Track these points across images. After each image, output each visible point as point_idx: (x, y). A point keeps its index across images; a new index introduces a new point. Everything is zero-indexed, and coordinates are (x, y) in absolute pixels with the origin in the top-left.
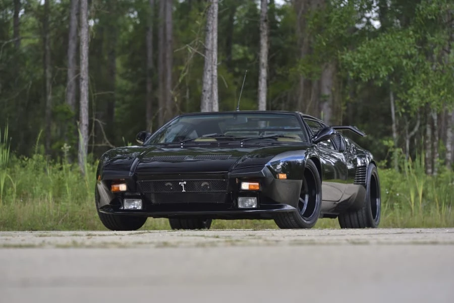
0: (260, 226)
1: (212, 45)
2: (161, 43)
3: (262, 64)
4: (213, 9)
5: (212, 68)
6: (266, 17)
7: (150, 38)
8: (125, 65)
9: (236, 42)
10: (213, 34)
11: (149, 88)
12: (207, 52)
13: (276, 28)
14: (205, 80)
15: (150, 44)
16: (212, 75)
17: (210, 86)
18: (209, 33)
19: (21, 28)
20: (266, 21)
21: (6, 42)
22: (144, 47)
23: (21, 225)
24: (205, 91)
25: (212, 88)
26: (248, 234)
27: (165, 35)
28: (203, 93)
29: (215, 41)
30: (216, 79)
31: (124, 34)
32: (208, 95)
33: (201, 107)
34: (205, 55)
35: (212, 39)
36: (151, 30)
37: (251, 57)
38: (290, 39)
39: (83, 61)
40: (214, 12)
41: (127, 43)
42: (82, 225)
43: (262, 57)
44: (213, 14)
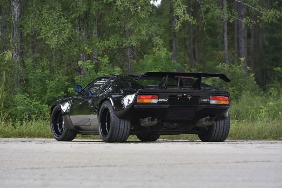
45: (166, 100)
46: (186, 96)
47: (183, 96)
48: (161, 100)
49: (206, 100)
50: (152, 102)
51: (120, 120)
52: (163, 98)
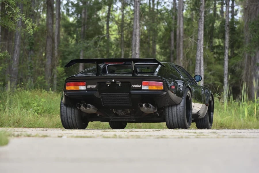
0: (223, 127)
1: (201, 37)
2: (178, 37)
3: (226, 47)
4: (202, 19)
5: (201, 48)
6: (228, 24)
7: (172, 35)
8: (161, 48)
9: (215, 37)
10: (201, 32)
11: (172, 59)
12: (199, 41)
13: (235, 31)
14: (198, 55)
15: (172, 38)
16: (201, 52)
17: (200, 58)
18: (200, 32)
19: (110, 29)
20: (228, 26)
21: (102, 36)
22: (170, 39)
23: (104, 126)
24: (197, 60)
25: (201, 58)
26: (212, 132)
27: (180, 33)
28: (196, 61)
29: (202, 35)
30: (202, 54)
31: (160, 33)
32: (199, 62)
33: (195, 68)
34: (198, 42)
35: (201, 34)
36: (173, 31)
37: (222, 44)
38: (241, 36)
39: (137, 45)
40: (202, 20)
41: (162, 37)
42: (134, 126)
43: (226, 44)
44: (201, 22)
45: (95, 87)
46: (115, 82)
47: (112, 82)
48: (89, 87)
49: (137, 86)
50: (80, 89)
51: (67, 108)
52: (91, 85)
